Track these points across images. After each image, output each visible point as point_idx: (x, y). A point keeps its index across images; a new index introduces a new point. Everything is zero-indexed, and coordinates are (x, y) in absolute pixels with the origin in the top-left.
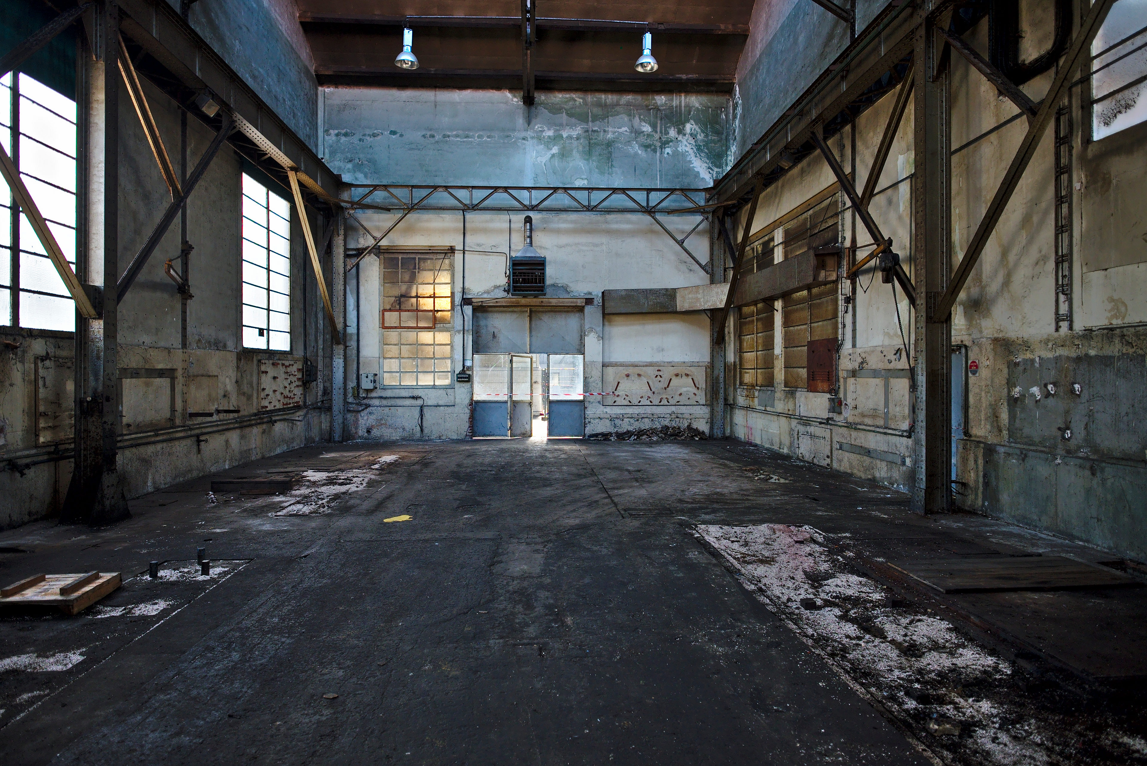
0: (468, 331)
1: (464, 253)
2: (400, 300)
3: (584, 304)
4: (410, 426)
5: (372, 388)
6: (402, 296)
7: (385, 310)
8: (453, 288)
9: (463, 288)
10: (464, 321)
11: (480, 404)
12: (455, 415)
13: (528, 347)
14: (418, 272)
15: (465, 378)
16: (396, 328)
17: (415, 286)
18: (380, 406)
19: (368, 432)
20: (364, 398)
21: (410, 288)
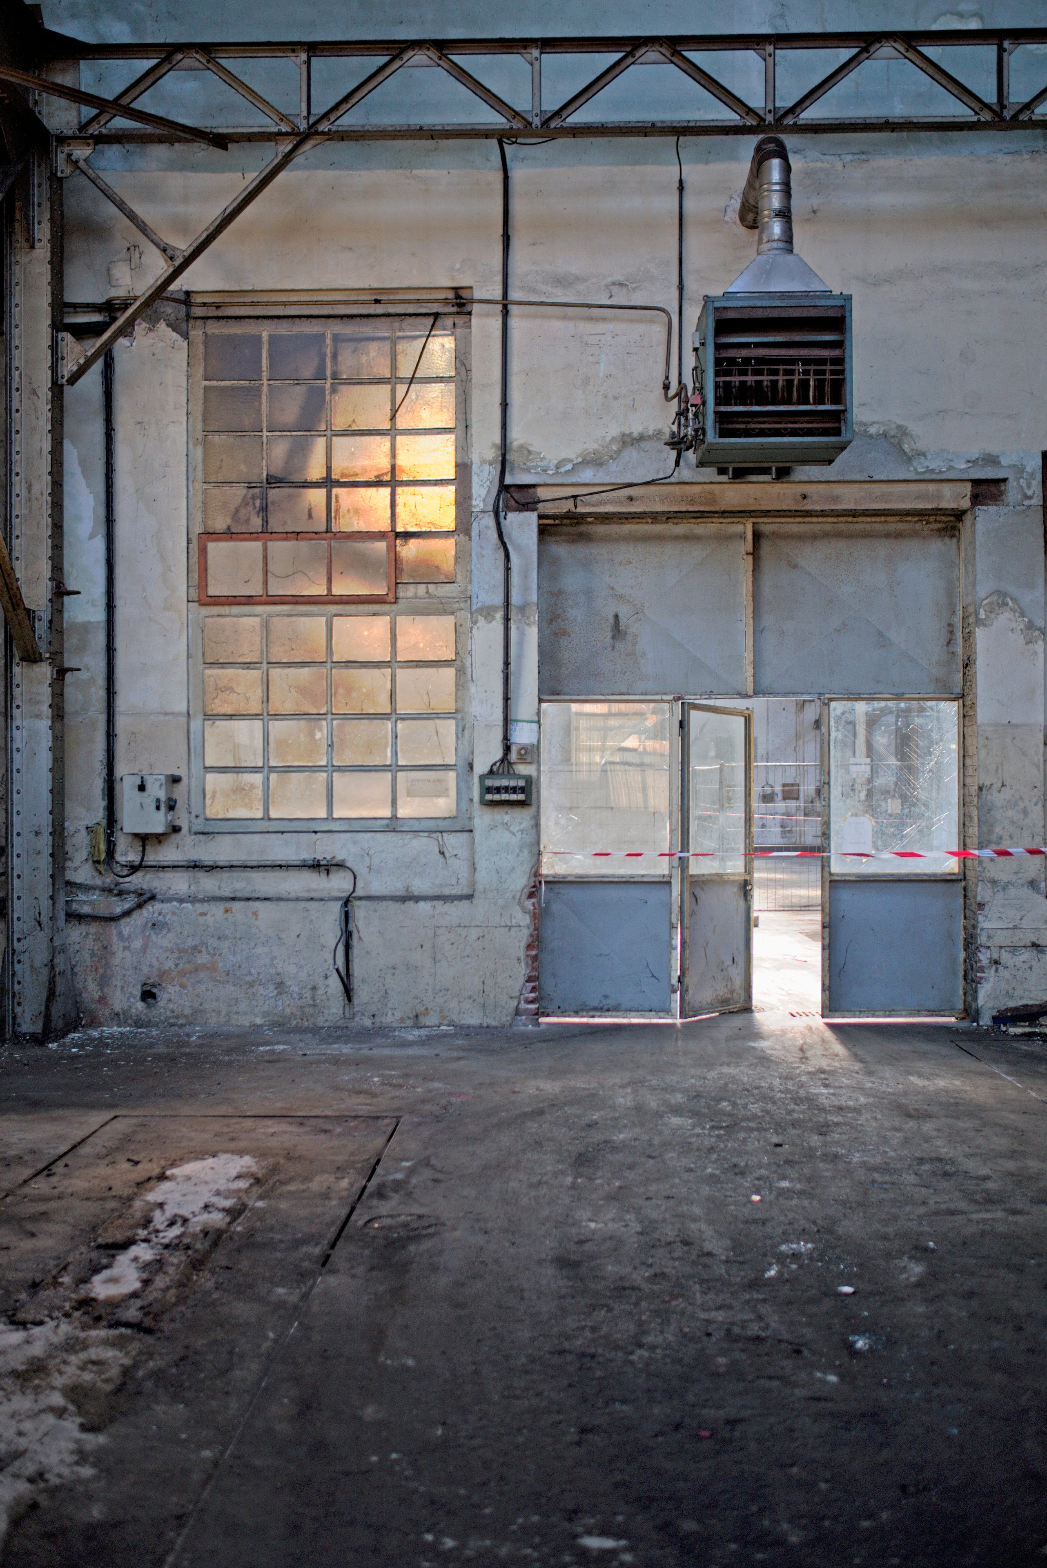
0: (522, 609)
1: (506, 313)
2: (264, 498)
3: (966, 504)
4: (303, 975)
5: (160, 829)
6: (273, 481)
7: (209, 535)
8: (463, 448)
9: (504, 447)
10: (508, 569)
11: (565, 890)
12: (474, 933)
13: (750, 671)
14: (334, 391)
15: (514, 790)
16: (249, 600)
17: (320, 444)
18: (193, 899)
19: (148, 995)
20: (134, 869)
21: (301, 450)
